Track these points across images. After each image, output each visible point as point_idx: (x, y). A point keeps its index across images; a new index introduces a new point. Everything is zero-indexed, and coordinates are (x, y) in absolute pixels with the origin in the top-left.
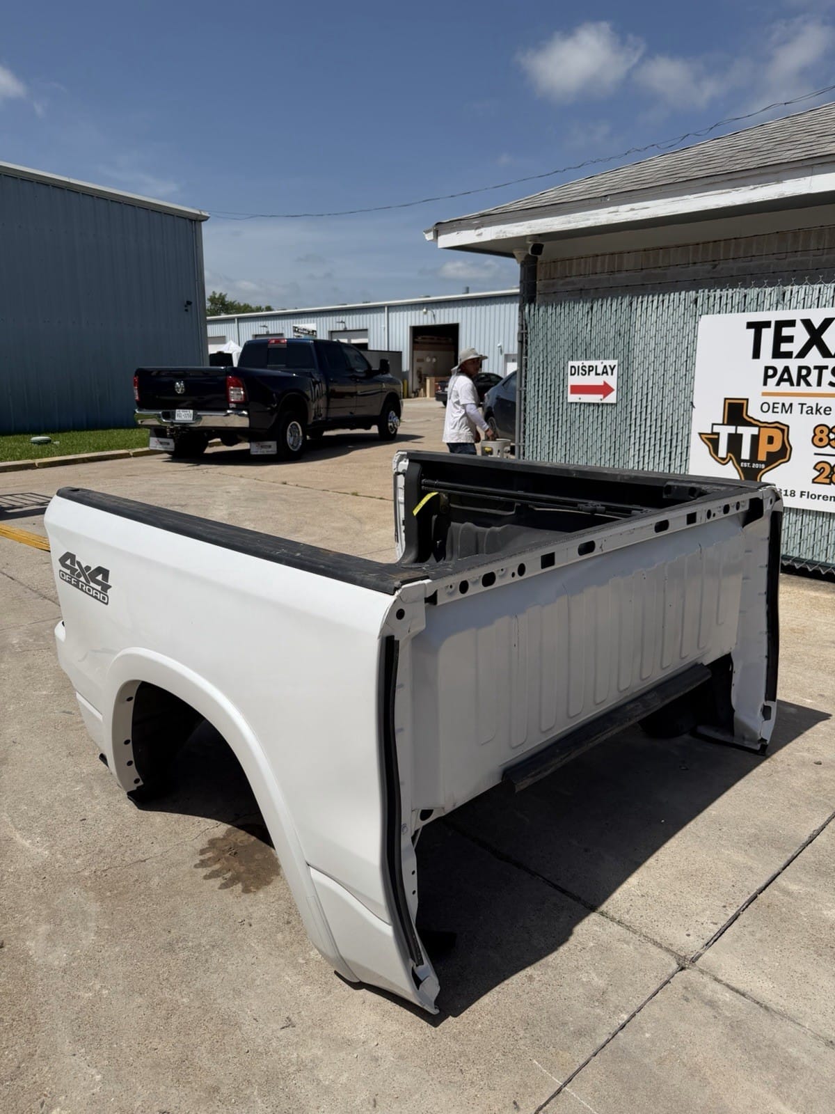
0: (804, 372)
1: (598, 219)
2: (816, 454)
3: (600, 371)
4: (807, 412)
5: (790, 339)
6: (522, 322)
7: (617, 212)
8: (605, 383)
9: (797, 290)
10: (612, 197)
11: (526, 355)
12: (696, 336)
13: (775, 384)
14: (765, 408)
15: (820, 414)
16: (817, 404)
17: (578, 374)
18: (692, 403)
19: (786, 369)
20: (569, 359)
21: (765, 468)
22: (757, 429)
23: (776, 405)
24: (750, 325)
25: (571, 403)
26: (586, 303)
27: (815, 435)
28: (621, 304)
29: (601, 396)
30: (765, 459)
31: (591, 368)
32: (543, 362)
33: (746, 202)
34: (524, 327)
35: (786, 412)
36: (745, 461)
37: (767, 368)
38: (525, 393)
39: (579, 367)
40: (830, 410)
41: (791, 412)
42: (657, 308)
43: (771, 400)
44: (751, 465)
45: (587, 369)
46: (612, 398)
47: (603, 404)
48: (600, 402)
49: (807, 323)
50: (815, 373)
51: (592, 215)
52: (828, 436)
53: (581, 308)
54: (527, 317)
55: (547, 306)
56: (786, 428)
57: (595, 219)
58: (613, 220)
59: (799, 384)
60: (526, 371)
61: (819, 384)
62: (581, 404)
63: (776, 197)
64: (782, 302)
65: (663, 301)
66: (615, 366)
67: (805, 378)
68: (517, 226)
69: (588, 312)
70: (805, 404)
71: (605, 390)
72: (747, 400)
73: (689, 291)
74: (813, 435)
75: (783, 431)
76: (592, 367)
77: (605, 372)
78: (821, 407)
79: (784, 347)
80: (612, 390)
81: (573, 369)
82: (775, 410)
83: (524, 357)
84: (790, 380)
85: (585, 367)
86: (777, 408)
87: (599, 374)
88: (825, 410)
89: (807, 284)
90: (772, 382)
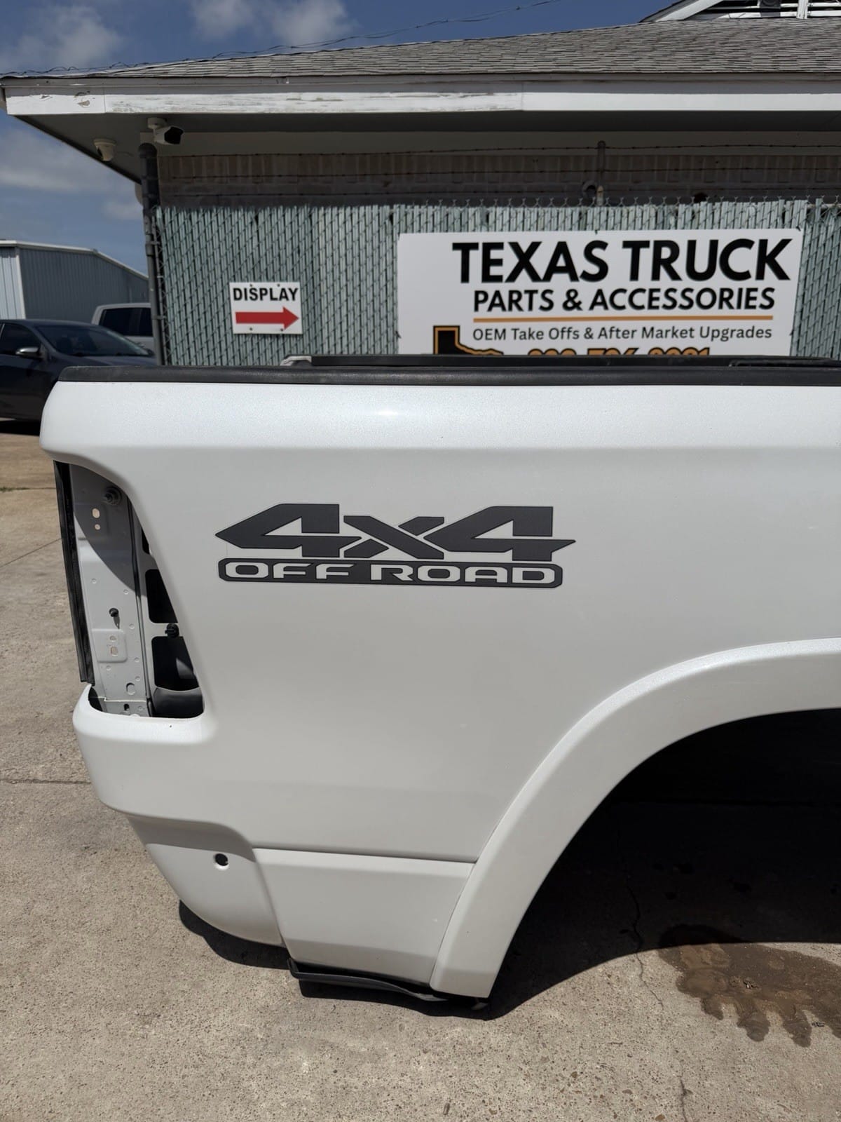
0: (515, 297)
1: (273, 105)
3: (276, 294)
4: (520, 337)
5: (499, 262)
6: (151, 230)
7: (299, 99)
8: (285, 309)
9: (501, 212)
10: (292, 80)
11: (162, 272)
12: (394, 257)
13: (487, 308)
14: (478, 334)
15: (533, 338)
16: (530, 329)
17: (246, 298)
18: (397, 332)
19: (497, 294)
20: (229, 280)
24: (456, 246)
25: (239, 335)
26: (248, 211)
28: (298, 215)
29: (282, 326)
31: (263, 292)
32: (190, 283)
33: (456, 110)
34: (155, 238)
35: (500, 338)
37: (477, 293)
38: (165, 324)
39: (245, 290)
40: (543, 334)
41: (505, 338)
42: (345, 222)
43: (484, 326)
45: (258, 293)
46: (296, 328)
47: (283, 335)
48: (280, 332)
49: (515, 246)
50: (525, 297)
51: (263, 98)
53: (241, 218)
54: (159, 224)
55: (189, 211)
57: (268, 104)
58: (294, 109)
59: (510, 309)
60: (163, 295)
61: (531, 308)
62: (253, 335)
63: (488, 110)
64: (486, 224)
65: (351, 215)
66: (296, 290)
67: (516, 302)
68: (147, 99)
69: (252, 223)
70: (518, 329)
71: (287, 318)
72: (459, 327)
73: (383, 205)
76: (266, 290)
77: (283, 296)
78: (534, 332)
79: (494, 271)
80: (295, 318)
81: (238, 293)
82: (489, 337)
83: (159, 277)
84: (501, 305)
85: (255, 289)
86: (490, 334)
87: (276, 299)
88: (538, 335)
89: (510, 207)
90: (484, 307)
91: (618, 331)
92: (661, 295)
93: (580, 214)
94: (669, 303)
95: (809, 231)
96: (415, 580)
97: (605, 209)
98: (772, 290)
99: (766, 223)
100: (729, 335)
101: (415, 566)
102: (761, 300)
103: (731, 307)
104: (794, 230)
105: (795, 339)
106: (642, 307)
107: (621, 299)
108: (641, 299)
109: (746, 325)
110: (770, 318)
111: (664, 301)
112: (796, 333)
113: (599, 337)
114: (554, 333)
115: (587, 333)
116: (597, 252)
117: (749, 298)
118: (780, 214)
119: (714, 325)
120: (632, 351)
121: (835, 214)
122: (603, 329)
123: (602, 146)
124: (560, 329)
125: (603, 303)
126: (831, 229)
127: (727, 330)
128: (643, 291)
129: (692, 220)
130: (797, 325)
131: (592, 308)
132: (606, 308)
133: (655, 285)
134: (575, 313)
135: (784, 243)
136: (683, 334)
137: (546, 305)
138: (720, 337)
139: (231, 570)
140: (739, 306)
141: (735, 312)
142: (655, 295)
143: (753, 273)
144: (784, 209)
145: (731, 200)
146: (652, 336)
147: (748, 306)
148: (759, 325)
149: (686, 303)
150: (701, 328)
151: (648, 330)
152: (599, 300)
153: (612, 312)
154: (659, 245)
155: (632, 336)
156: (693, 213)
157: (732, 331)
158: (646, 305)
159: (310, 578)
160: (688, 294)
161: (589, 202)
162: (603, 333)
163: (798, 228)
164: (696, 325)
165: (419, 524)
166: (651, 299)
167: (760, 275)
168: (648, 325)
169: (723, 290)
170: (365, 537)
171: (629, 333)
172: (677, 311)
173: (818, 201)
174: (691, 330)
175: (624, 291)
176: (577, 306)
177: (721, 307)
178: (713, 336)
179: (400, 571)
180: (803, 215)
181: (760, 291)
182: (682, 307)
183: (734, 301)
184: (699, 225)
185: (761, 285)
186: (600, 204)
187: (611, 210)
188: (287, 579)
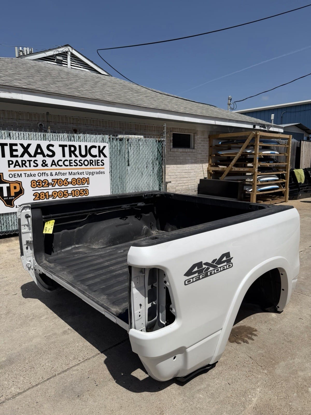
0: (24, 162)
2: (33, 190)
4: (27, 176)
5: (16, 150)
9: (15, 133)
13: (13, 166)
14: (11, 176)
15: (32, 176)
19: (17, 161)
21: (15, 198)
22: (9, 184)
23: (15, 175)
27: (32, 184)
30: (14, 195)
35: (20, 177)
36: (5, 197)
37: (9, 161)
40: (35, 175)
41: (21, 177)
43: (13, 173)
44: (9, 198)
49: (22, 145)
50: (28, 163)
52: (36, 184)
56: (20, 183)
59: (22, 167)
61: (30, 166)
64: (9, 136)
67: (24, 164)
70: (26, 173)
72: (2, 173)
74: (31, 184)
75: (19, 184)
78: (32, 174)
79: (15, 153)
82: (15, 176)
84: (19, 165)
86: (16, 175)
88: (34, 175)
89: (18, 131)
90: (12, 166)
91: (61, 173)
92: (73, 162)
93: (43, 135)
94: (76, 164)
95: (110, 144)
96: (215, 273)
97: (52, 134)
98: (103, 160)
99: (99, 141)
100: (94, 174)
101: (214, 270)
102: (101, 163)
103: (93, 165)
104: (106, 143)
105: (111, 174)
106: (67, 166)
107: (61, 163)
108: (67, 163)
109: (98, 170)
110: (104, 168)
111: (74, 164)
112: (111, 172)
113: (55, 175)
114: (40, 175)
115: (51, 174)
116: (51, 148)
117: (98, 163)
118: (102, 139)
119: (90, 171)
120: (67, 179)
121: (115, 140)
122: (56, 173)
123: (48, 113)
124: (41, 173)
125: (55, 164)
126: (115, 144)
127: (93, 172)
128: (67, 160)
129: (79, 139)
130: (110, 170)
131: (51, 166)
132: (56, 166)
133: (71, 158)
134: (46, 168)
135: (104, 147)
136: (81, 174)
137: (36, 165)
138: (91, 174)
139: (186, 283)
140: (95, 165)
141: (94, 167)
142: (71, 162)
143: (98, 155)
144: (103, 137)
145: (89, 134)
146: (72, 175)
147: (98, 165)
148: (102, 170)
149: (81, 164)
150: (86, 172)
151: (70, 173)
152: (53, 163)
153: (58, 167)
154: (70, 146)
155: (66, 175)
156: (79, 137)
157: (94, 172)
158: (69, 165)
159: (199, 279)
160: (81, 161)
161: (46, 131)
162: (56, 174)
163: (107, 143)
164: (84, 171)
165: (214, 261)
166: (70, 163)
167: (100, 156)
168: (70, 171)
169: (90, 160)
170: (207, 267)
171: (64, 174)
172: (78, 167)
173: (111, 136)
174: (83, 172)
175: (61, 160)
176: (46, 165)
177: (90, 165)
178: (89, 174)
179: (212, 272)
180: (108, 140)
181: (100, 160)
182: (79, 165)
183: (94, 164)
184: (81, 140)
185: (100, 159)
186: (50, 132)
187: (54, 134)
188: (196, 281)
